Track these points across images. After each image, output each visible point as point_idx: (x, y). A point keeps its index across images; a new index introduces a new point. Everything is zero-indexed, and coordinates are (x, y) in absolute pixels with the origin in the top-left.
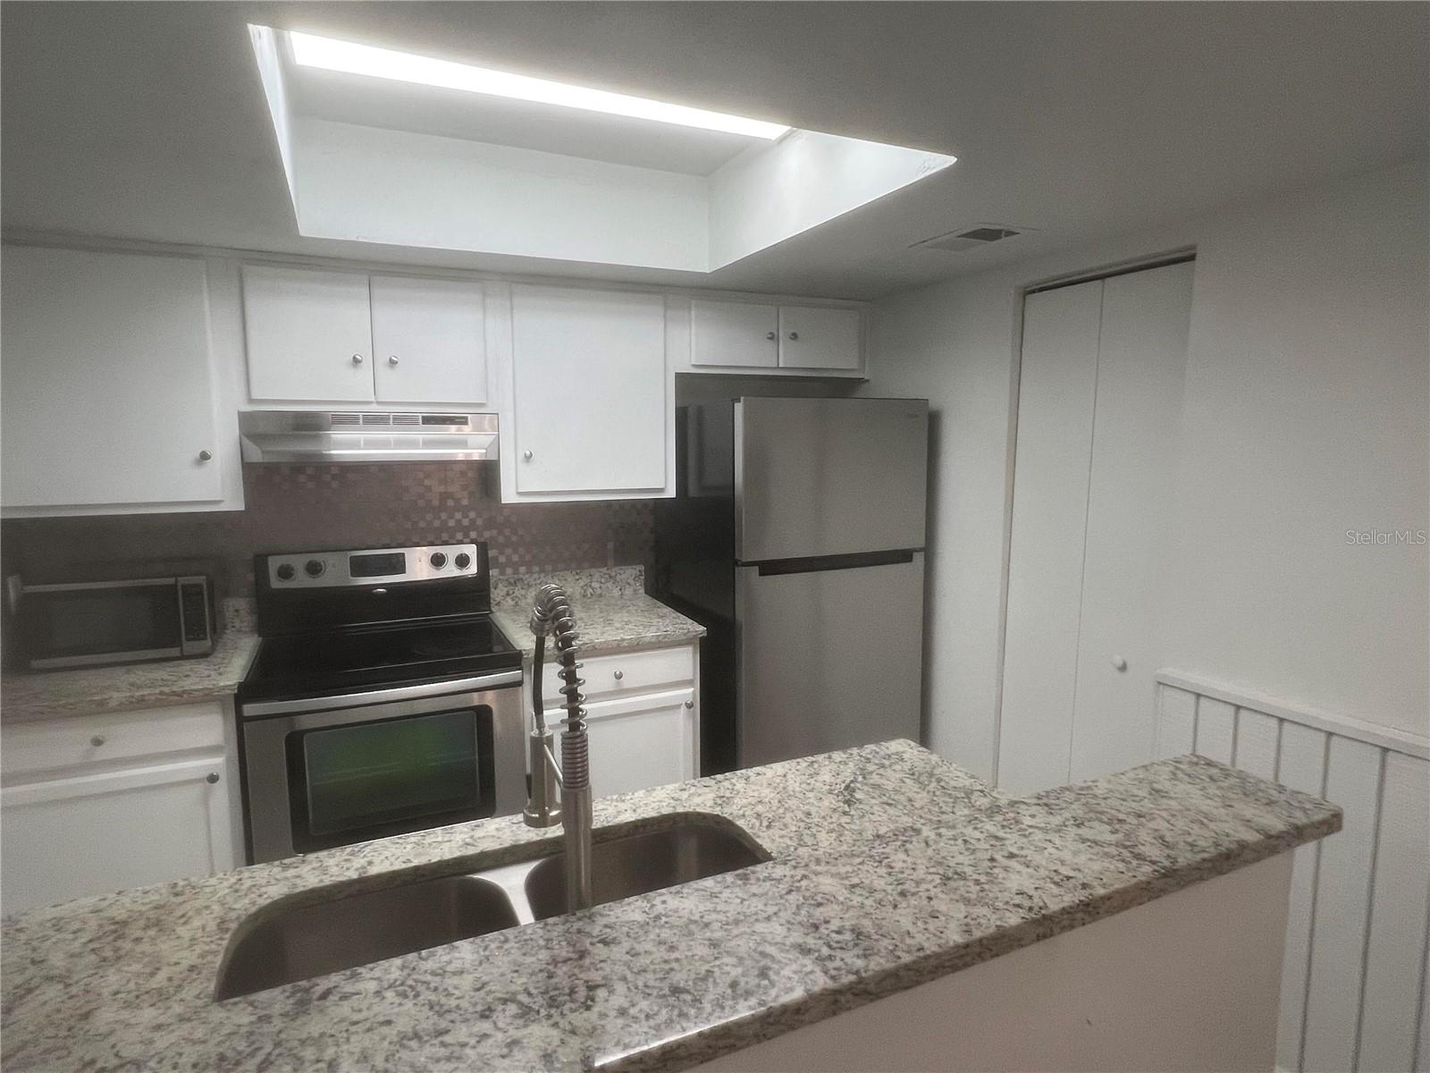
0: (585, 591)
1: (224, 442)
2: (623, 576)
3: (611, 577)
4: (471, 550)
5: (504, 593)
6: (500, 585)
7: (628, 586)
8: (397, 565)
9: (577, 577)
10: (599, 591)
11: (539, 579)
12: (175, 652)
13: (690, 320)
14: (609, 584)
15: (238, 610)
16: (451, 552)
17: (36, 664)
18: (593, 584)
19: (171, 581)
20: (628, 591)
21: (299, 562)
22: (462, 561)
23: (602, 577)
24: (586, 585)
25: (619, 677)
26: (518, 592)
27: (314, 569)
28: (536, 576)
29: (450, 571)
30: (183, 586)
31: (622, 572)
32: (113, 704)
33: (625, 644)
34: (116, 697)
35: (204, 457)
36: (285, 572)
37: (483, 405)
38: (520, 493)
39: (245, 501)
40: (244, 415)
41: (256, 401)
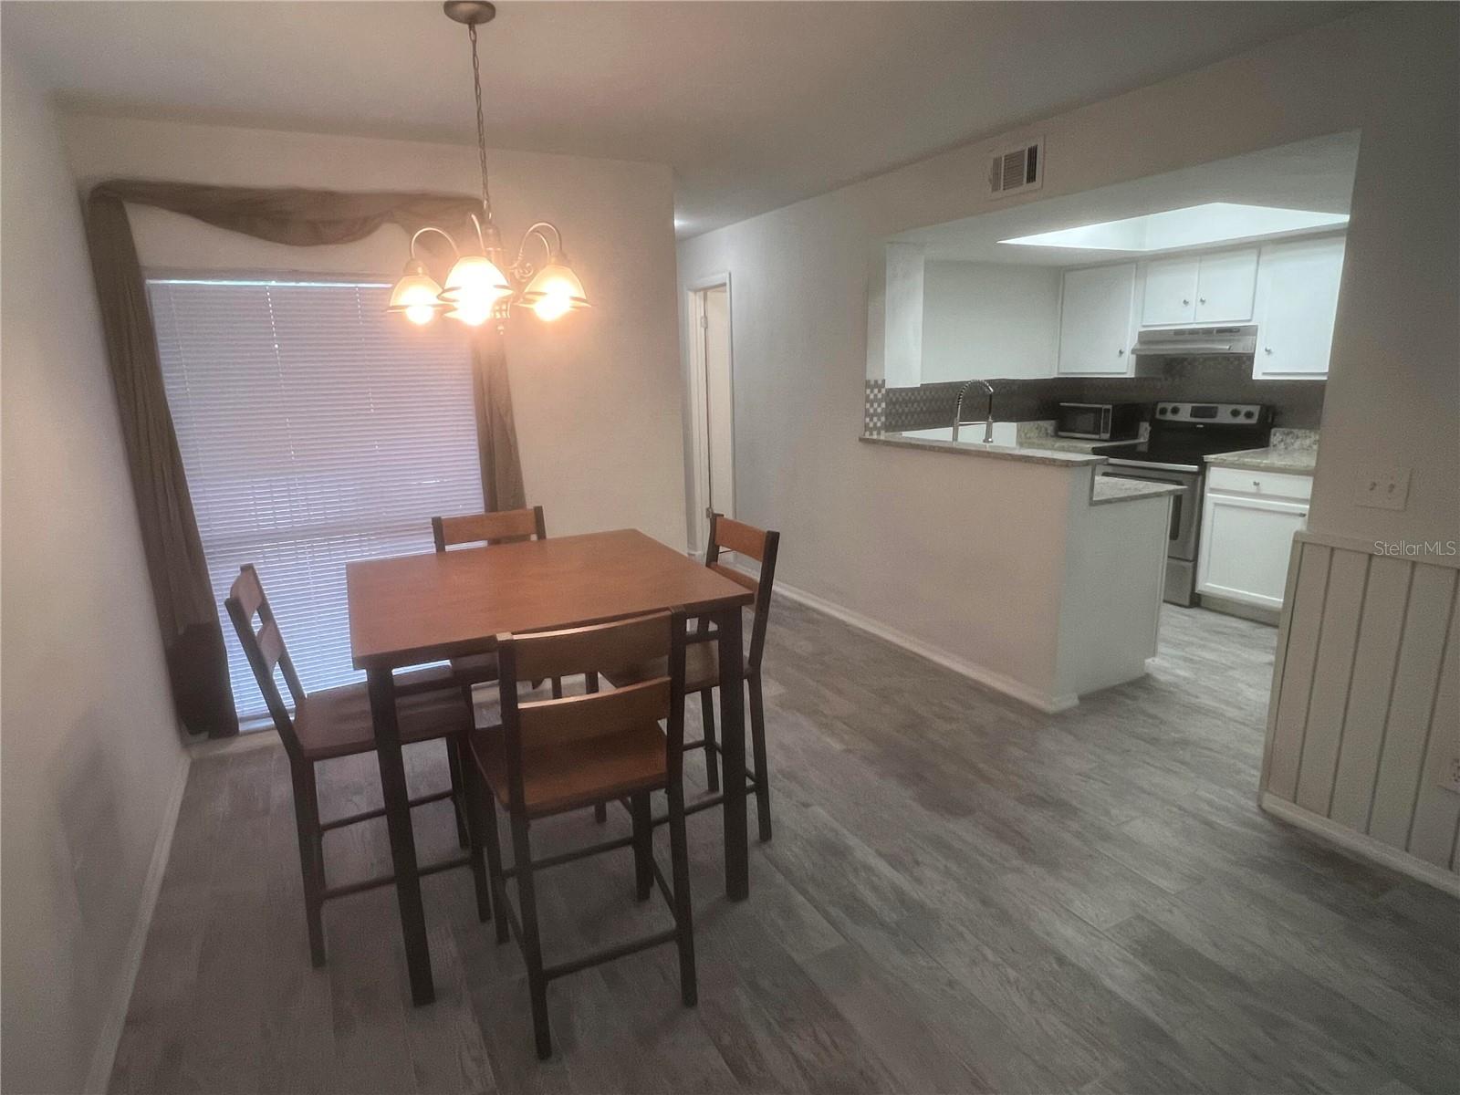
4: (1256, 409)
5: (1279, 440)
8: (1212, 413)
11: (1305, 433)
15: (1144, 427)
16: (1244, 409)
19: (1101, 406)
21: (1170, 406)
22: (1249, 415)
25: (1257, 484)
27: (1175, 411)
29: (1241, 420)
30: (1104, 409)
33: (1262, 465)
35: (1121, 352)
36: (1163, 411)
37: (1249, 321)
38: (1264, 374)
39: (1136, 373)
40: (1140, 333)
41: (1144, 326)
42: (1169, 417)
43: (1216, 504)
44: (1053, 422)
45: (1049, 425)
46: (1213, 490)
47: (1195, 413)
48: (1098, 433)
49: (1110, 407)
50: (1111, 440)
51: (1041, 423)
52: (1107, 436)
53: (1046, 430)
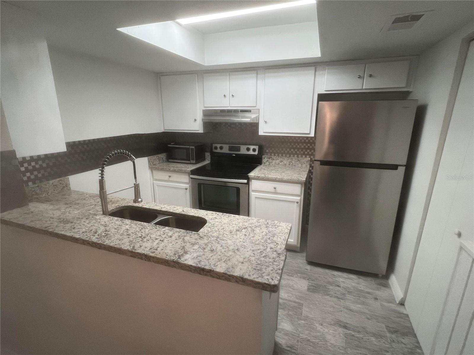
0: (290, 163)
1: (200, 117)
2: (303, 160)
3: (298, 160)
4: (257, 148)
5: (266, 160)
6: (265, 158)
7: (304, 164)
8: (239, 150)
9: (288, 159)
10: (294, 164)
11: (276, 158)
12: (189, 162)
13: (325, 73)
14: (298, 162)
15: (208, 155)
16: (252, 147)
17: (170, 160)
18: (292, 162)
19: (189, 147)
20: (304, 166)
21: (218, 146)
22: (254, 150)
23: (296, 160)
24: (290, 162)
25: (275, 188)
26: (270, 161)
27: (221, 148)
28: (276, 157)
29: (251, 152)
30: (191, 148)
31: (302, 159)
32: (171, 170)
33: (277, 179)
34: (172, 169)
35: (195, 120)
36: (216, 148)
37: (255, 107)
38: (264, 132)
39: (204, 130)
40: (203, 110)
41: (205, 107)
42: (219, 150)
43: (256, 198)
44: (165, 154)
45: (163, 156)
46: (254, 191)
47: (231, 149)
48: (189, 160)
49: (194, 147)
50: (196, 163)
51: (159, 155)
52: (194, 162)
53: (162, 158)
